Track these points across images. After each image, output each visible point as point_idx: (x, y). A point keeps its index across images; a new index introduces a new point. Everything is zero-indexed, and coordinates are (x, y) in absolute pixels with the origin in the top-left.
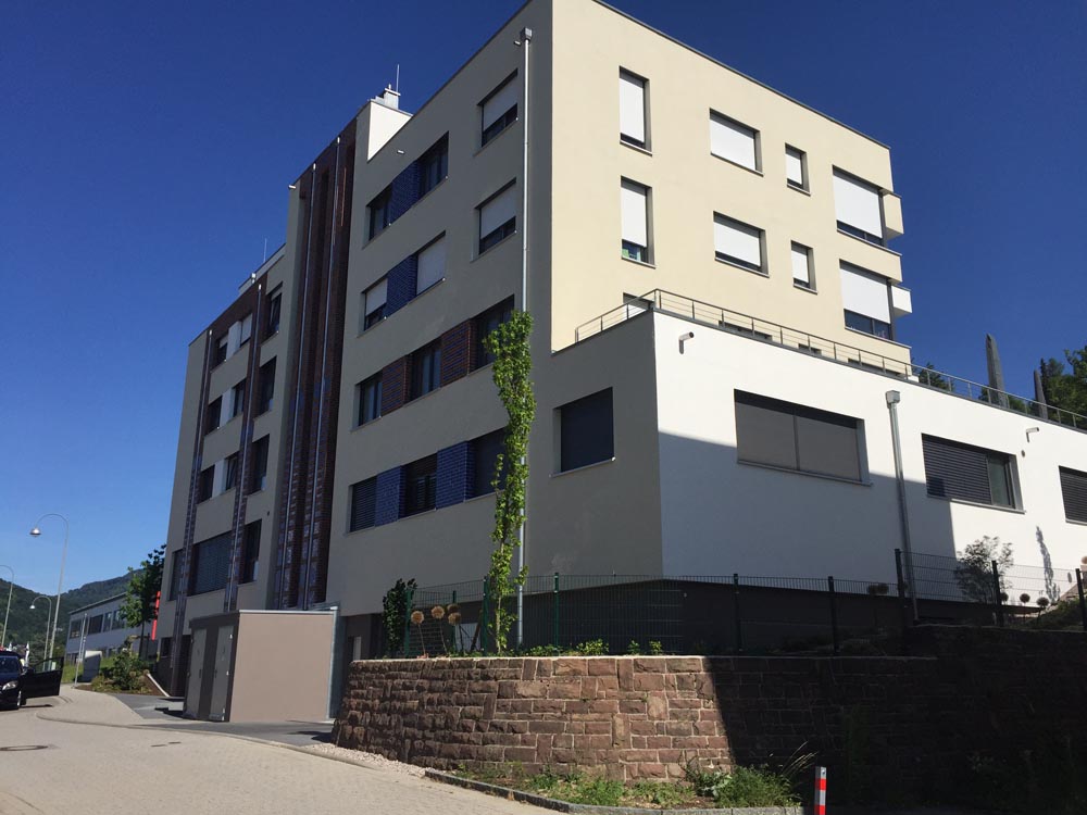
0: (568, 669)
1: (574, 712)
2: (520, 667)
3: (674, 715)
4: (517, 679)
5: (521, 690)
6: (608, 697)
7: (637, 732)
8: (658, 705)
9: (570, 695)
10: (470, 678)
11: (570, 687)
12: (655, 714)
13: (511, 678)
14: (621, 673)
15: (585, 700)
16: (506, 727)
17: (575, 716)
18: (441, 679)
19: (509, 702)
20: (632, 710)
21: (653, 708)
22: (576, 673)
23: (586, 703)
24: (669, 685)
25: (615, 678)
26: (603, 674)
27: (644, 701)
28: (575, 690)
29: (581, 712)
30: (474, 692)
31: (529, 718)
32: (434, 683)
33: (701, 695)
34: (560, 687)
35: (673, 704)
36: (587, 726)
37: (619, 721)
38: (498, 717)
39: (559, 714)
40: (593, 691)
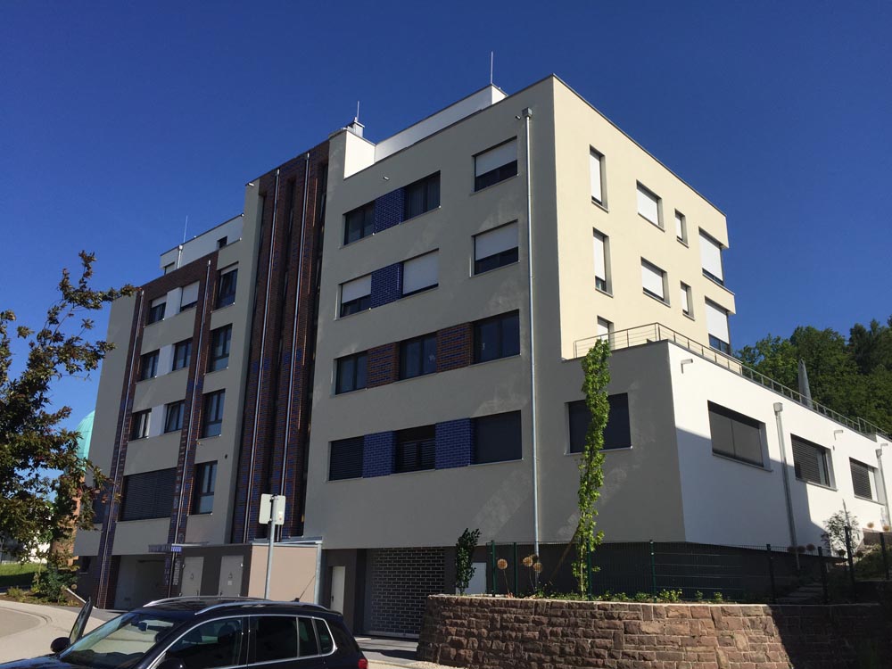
0: (677, 614)
1: (687, 645)
2: (639, 610)
3: (753, 648)
4: (638, 619)
5: (644, 628)
6: (708, 634)
7: (732, 660)
8: (742, 641)
9: (682, 633)
10: (593, 616)
11: (681, 626)
12: (741, 647)
13: (634, 619)
14: (715, 618)
15: (694, 637)
16: (637, 656)
17: (689, 649)
18: (561, 617)
19: (636, 637)
20: (727, 644)
21: (739, 643)
22: (683, 616)
23: (695, 639)
24: (744, 625)
25: (711, 620)
26: (702, 617)
27: (732, 637)
28: (685, 629)
29: (692, 645)
30: (601, 628)
31: (655, 649)
32: (554, 620)
33: (766, 633)
34: (674, 626)
35: (751, 640)
36: (699, 656)
37: (721, 652)
38: (629, 648)
39: (677, 647)
40: (698, 630)
